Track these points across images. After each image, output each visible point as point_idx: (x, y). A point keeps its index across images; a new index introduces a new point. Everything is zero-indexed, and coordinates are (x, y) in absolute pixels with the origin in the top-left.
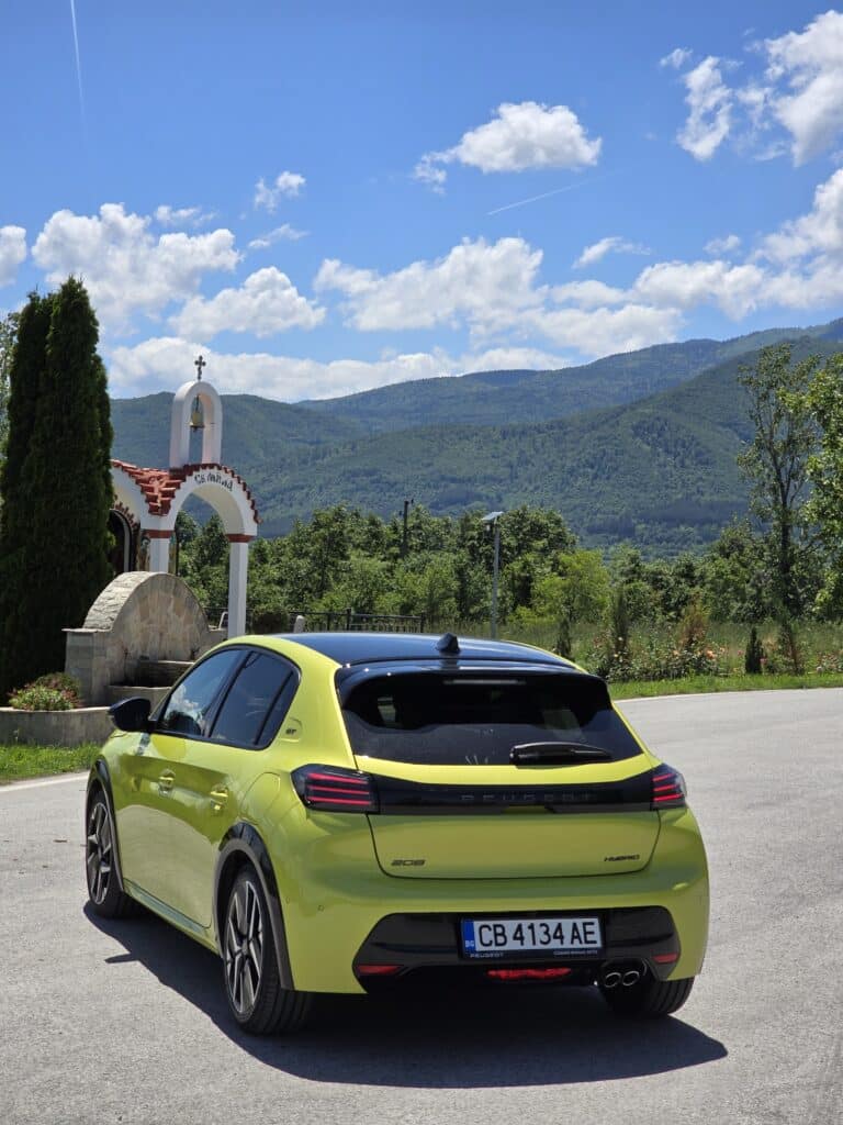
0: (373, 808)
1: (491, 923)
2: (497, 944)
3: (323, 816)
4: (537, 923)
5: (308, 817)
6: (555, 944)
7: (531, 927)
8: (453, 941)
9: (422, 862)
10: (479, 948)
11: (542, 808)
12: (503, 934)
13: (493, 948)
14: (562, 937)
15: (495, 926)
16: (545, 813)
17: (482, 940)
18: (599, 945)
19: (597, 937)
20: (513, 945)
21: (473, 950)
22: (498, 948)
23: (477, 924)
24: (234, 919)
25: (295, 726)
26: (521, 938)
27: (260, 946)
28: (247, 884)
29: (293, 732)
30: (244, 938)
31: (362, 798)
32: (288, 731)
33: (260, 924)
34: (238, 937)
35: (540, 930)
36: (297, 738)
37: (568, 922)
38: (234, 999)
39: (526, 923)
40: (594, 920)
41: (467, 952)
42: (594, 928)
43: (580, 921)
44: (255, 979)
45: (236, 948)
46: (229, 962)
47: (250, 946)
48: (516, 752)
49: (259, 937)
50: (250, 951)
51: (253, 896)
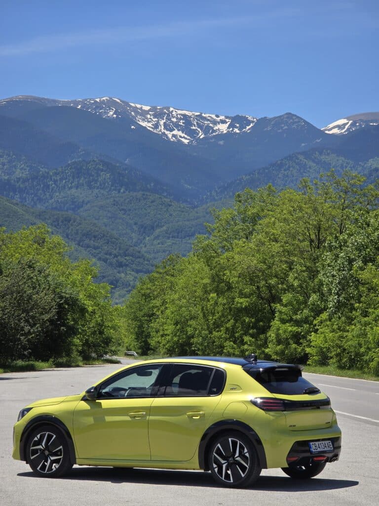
0: (283, 409)
1: (313, 443)
2: (316, 449)
4: (321, 442)
5: (266, 413)
6: (325, 449)
8: (308, 449)
9: (295, 426)
10: (314, 451)
12: (316, 446)
13: (316, 451)
14: (326, 447)
15: (315, 444)
17: (313, 448)
18: (332, 449)
19: (331, 446)
20: (319, 450)
23: (311, 443)
24: (219, 452)
25: (235, 387)
26: (319, 447)
27: (246, 457)
28: (230, 439)
29: (235, 389)
30: (230, 457)
31: (280, 406)
32: (232, 389)
33: (246, 450)
34: (224, 458)
35: (322, 445)
36: (239, 390)
37: (326, 442)
38: (223, 479)
39: (319, 443)
40: (329, 441)
41: (311, 452)
42: (331, 444)
43: (328, 442)
44: (243, 469)
45: (223, 462)
46: (216, 468)
47: (237, 459)
48: (306, 390)
49: (246, 454)
50: (237, 461)
51: (237, 442)
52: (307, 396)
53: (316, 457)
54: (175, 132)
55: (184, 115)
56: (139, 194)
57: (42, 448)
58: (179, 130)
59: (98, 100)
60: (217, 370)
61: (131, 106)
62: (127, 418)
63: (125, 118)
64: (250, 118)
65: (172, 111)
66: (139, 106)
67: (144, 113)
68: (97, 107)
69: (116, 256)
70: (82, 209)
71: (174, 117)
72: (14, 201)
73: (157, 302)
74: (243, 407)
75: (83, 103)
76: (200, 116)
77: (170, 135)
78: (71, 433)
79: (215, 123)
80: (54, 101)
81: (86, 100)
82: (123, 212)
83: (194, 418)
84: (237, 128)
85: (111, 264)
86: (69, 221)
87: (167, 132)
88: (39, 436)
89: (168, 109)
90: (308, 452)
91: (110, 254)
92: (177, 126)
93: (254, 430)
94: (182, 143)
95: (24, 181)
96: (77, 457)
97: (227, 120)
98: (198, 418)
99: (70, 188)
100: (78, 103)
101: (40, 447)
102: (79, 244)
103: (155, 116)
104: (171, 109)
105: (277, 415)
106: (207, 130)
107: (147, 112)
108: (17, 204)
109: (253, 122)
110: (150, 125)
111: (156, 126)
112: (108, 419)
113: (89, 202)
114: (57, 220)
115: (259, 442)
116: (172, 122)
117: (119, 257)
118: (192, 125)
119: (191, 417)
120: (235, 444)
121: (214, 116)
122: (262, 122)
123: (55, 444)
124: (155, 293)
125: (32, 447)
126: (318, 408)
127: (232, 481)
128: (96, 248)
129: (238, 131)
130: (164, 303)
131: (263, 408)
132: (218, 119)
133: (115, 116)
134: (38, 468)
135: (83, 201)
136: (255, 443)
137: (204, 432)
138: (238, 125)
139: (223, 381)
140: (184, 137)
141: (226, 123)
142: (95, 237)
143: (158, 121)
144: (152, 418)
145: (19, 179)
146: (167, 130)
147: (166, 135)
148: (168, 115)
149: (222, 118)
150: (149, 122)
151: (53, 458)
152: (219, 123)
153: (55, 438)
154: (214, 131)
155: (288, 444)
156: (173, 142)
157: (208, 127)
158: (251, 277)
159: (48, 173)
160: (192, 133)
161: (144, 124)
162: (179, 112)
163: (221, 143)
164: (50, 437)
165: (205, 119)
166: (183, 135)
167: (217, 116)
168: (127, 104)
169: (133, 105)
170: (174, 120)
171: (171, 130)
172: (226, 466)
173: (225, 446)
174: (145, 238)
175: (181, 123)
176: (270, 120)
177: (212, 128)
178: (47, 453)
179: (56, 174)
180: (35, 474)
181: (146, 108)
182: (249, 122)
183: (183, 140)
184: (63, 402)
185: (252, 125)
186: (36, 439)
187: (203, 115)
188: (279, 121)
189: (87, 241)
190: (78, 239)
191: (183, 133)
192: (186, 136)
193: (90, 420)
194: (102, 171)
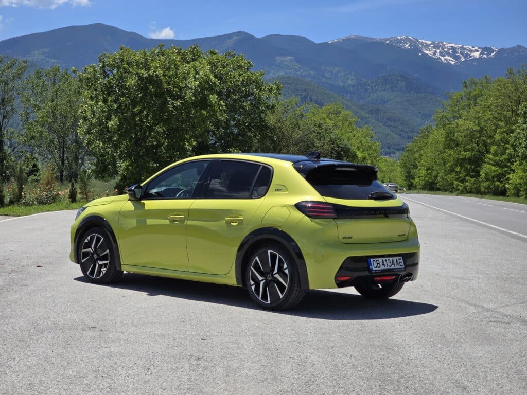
0: (336, 217)
1: (375, 259)
2: (379, 267)
3: (318, 220)
4: (387, 259)
5: (312, 221)
6: (393, 267)
7: (386, 261)
8: (367, 267)
9: (351, 237)
10: (374, 269)
11: (382, 216)
12: (379, 263)
13: (377, 269)
14: (394, 264)
15: (377, 260)
16: (384, 218)
17: (374, 266)
18: (403, 267)
19: (402, 264)
20: (382, 267)
21: (372, 269)
22: (379, 269)
23: (372, 260)
24: (256, 267)
25: (281, 187)
26: (384, 265)
27: (286, 274)
28: (269, 252)
29: (280, 190)
30: (268, 273)
31: (331, 213)
32: (277, 190)
33: (285, 266)
34: (262, 274)
35: (388, 262)
36: (285, 192)
37: (395, 259)
38: (260, 299)
39: (384, 259)
40: (401, 258)
41: (370, 271)
42: (401, 261)
43: (398, 258)
44: (282, 288)
45: (260, 278)
46: (253, 285)
47: (275, 276)
48: (371, 195)
49: (285, 271)
50: (275, 278)
51: (276, 256)
52: (372, 201)
53: (377, 276)
54: (446, 57)
55: (452, 47)
56: (423, 95)
57: (91, 251)
58: (448, 56)
59: (399, 38)
60: (264, 167)
61: (419, 42)
62: (167, 222)
63: (416, 48)
64: (494, 49)
65: (445, 45)
66: (424, 41)
67: (427, 46)
68: (399, 42)
69: (407, 132)
70: (386, 104)
71: (446, 48)
72: (347, 98)
73: (417, 156)
74: (285, 212)
75: (390, 40)
76: (462, 47)
77: (443, 59)
78: (117, 237)
79: (471, 51)
80: (373, 39)
81: (392, 38)
82: (412, 106)
83: (232, 224)
84: (485, 54)
85: (403, 137)
86: (379, 111)
87: (441, 57)
88: (89, 238)
89: (442, 43)
90: (366, 270)
91: (403, 131)
92: (448, 53)
93: (295, 240)
94: (451, 64)
95: (353, 86)
96: (122, 263)
97: (479, 50)
98: (236, 224)
99: (380, 91)
100: (387, 40)
101: (90, 250)
102: (384, 125)
103: (434, 47)
104: (444, 43)
105: (326, 223)
106: (466, 56)
107: (429, 45)
108: (348, 100)
109: (496, 51)
110: (431, 53)
111: (435, 53)
112: (150, 221)
113: (391, 99)
114: (372, 110)
115: (300, 256)
116: (445, 51)
117: (409, 133)
118: (457, 52)
119: (229, 223)
120: (273, 257)
121: (471, 48)
122: (501, 51)
123: (103, 248)
124: (415, 150)
125: (83, 249)
126: (387, 217)
127: (269, 302)
128: (394, 127)
129: (486, 57)
130: (421, 155)
131: (309, 214)
132: (474, 49)
133: (409, 47)
134: (88, 273)
135: (388, 99)
136: (295, 257)
137: (241, 241)
138: (486, 53)
139: (268, 181)
140: (452, 60)
141: (479, 51)
142: (394, 120)
143: (436, 51)
144: (190, 222)
145: (350, 86)
146: (441, 56)
147: (441, 60)
148: (442, 47)
149: (476, 48)
150: (430, 51)
151: (101, 263)
152: (474, 51)
153: (103, 241)
154: (471, 57)
155: (338, 260)
156: (445, 63)
157: (467, 54)
158: (471, 136)
159: (367, 82)
160: (457, 58)
161: (427, 52)
162: (449, 45)
163: (475, 64)
164: (98, 240)
165: (465, 49)
166: (451, 59)
167: (473, 47)
168: (417, 40)
169: (420, 41)
170: (446, 50)
171: (444, 56)
172: (263, 284)
173: (264, 260)
174: (425, 122)
175: (450, 52)
176: (507, 49)
177: (470, 55)
178: (95, 256)
179: (372, 83)
180: (86, 279)
181: (429, 42)
182: (493, 51)
183: (451, 62)
184: (112, 201)
185: (495, 53)
186: (86, 241)
187: (464, 47)
188: (513, 50)
189: (389, 123)
190: (384, 121)
191: (451, 57)
192: (453, 60)
193: (133, 223)
194: (400, 80)
